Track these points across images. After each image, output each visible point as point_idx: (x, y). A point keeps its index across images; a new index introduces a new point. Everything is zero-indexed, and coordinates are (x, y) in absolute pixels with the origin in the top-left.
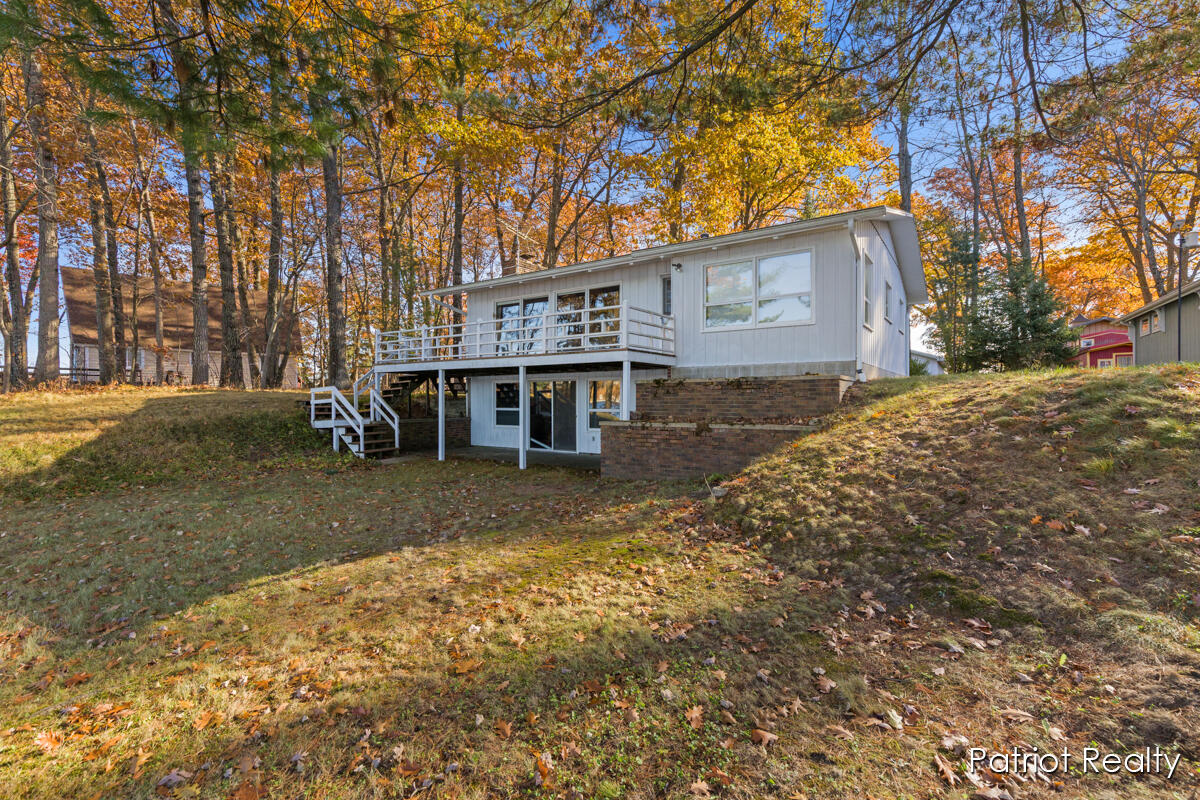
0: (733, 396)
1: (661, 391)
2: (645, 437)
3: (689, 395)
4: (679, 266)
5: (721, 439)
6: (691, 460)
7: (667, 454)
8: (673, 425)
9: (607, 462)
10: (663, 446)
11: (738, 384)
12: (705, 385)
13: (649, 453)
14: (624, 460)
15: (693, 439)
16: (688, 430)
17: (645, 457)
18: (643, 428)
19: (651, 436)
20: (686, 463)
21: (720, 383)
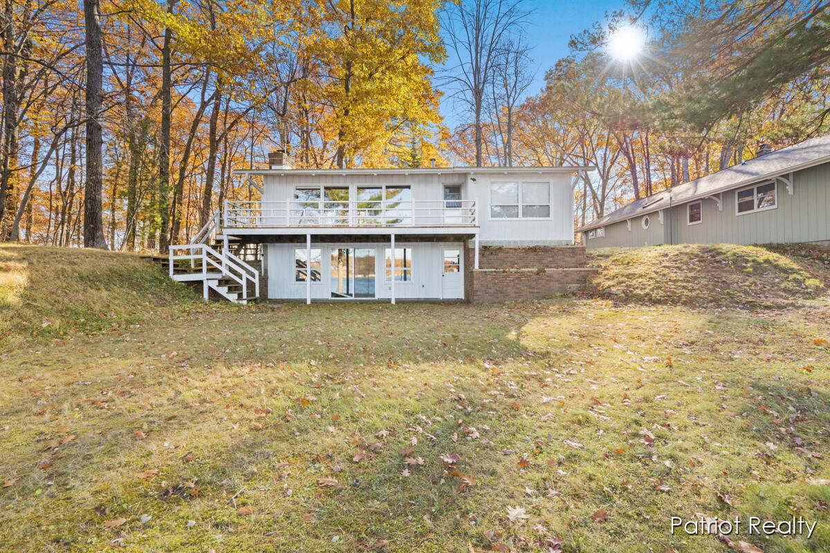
0: (531, 256)
1: (487, 253)
2: (504, 277)
3: (505, 255)
4: (474, 180)
5: (550, 276)
6: (533, 288)
7: (519, 286)
8: (523, 270)
9: (479, 293)
10: (517, 281)
11: (534, 250)
12: (515, 249)
13: (508, 286)
14: (491, 291)
15: (535, 277)
16: (532, 272)
17: (505, 288)
18: (504, 272)
19: (508, 276)
20: (531, 290)
21: (524, 249)
